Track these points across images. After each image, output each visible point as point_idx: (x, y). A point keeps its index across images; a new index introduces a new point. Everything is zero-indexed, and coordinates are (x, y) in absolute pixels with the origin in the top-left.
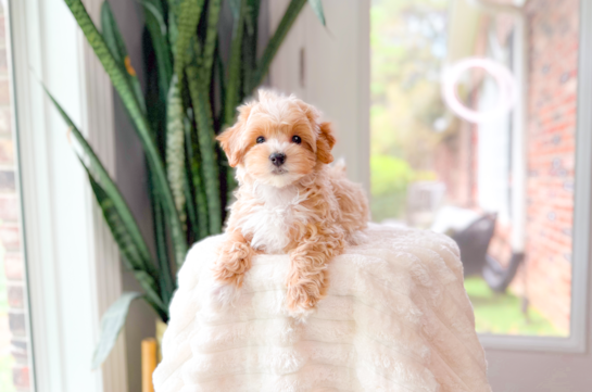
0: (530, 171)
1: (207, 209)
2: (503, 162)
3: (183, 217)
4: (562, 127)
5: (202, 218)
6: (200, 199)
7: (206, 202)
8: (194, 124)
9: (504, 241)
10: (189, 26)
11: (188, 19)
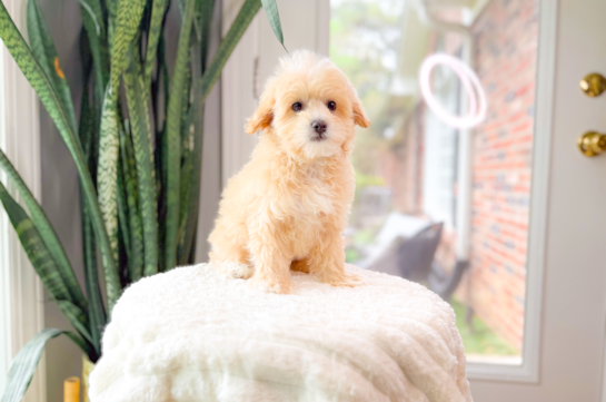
0: (474, 184)
1: (142, 233)
2: (448, 172)
3: (114, 245)
4: (507, 144)
5: (137, 242)
6: (134, 221)
7: (142, 225)
9: (448, 248)
10: (129, 28)
11: (127, 20)
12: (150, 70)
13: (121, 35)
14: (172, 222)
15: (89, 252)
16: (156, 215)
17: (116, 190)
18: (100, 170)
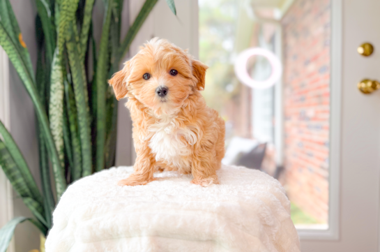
0: (286, 117)
1: (81, 149)
2: (268, 111)
3: (61, 157)
4: (306, 92)
5: (77, 157)
6: (75, 142)
7: (80, 144)
8: (72, 85)
10: (69, 12)
11: (68, 6)
12: (84, 41)
13: (64, 17)
14: (100, 141)
15: (44, 164)
16: (90, 137)
17: (62, 119)
18: (51, 106)
